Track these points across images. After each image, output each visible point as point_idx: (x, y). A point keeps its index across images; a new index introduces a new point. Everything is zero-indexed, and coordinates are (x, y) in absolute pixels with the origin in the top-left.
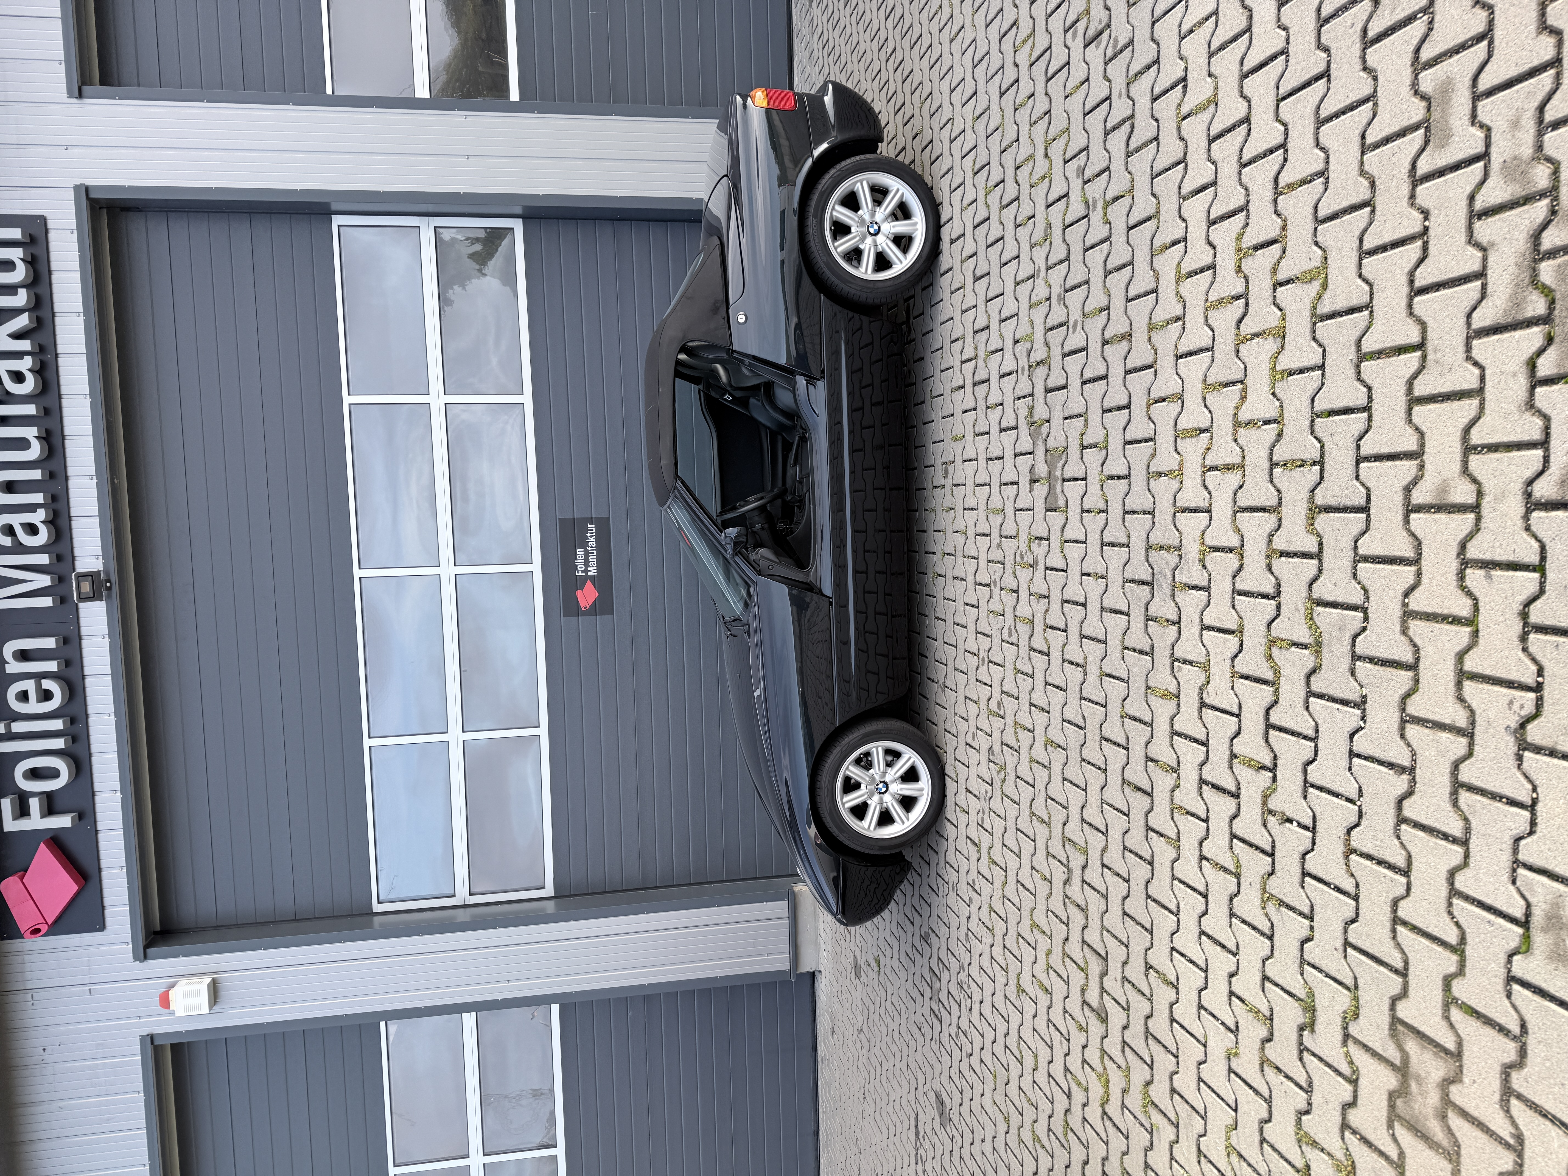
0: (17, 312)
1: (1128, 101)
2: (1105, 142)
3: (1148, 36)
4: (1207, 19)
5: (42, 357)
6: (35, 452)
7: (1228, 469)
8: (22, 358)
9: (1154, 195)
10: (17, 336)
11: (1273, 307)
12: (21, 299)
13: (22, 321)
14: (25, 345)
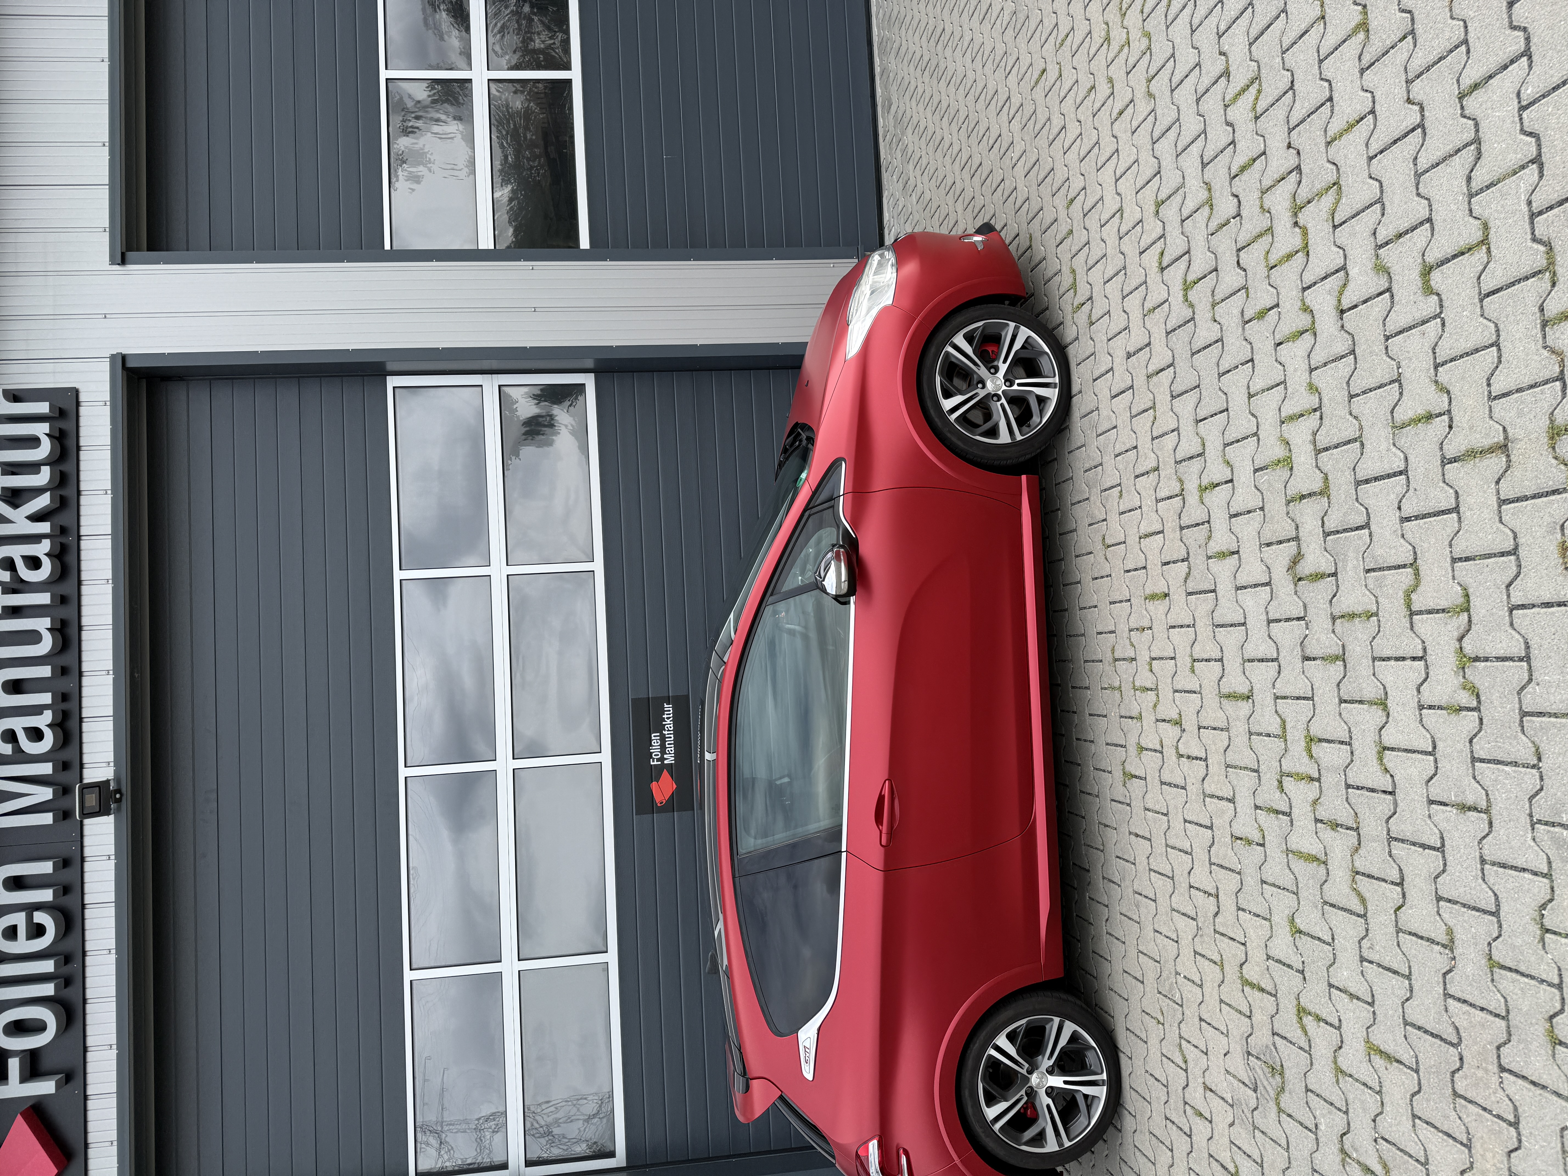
0: (37, 491)
5: (63, 540)
6: (46, 646)
8: (40, 542)
10: (36, 518)
12: (43, 477)
13: (43, 501)
14: (44, 527)
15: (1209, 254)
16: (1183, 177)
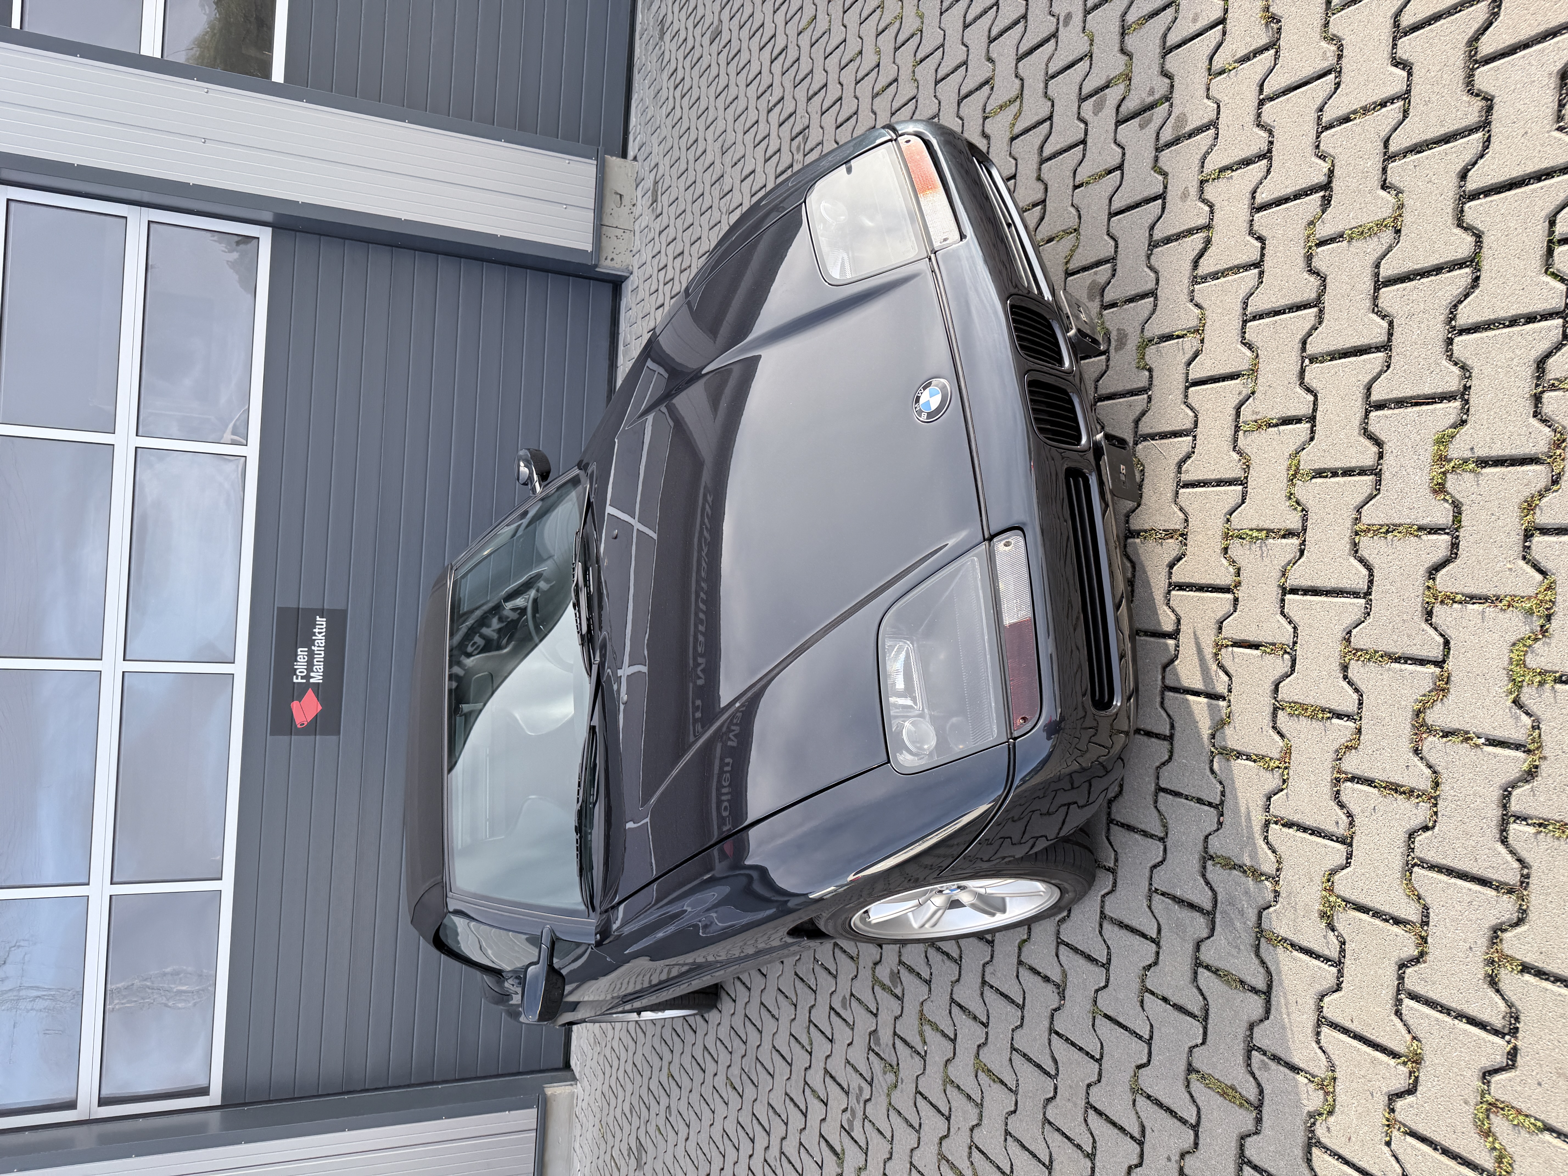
1: (1201, 205)
2: (1148, 257)
3: (1252, 117)
4: (1383, 104)
7: (1396, 791)
9: (1250, 346)
11: (1522, 563)
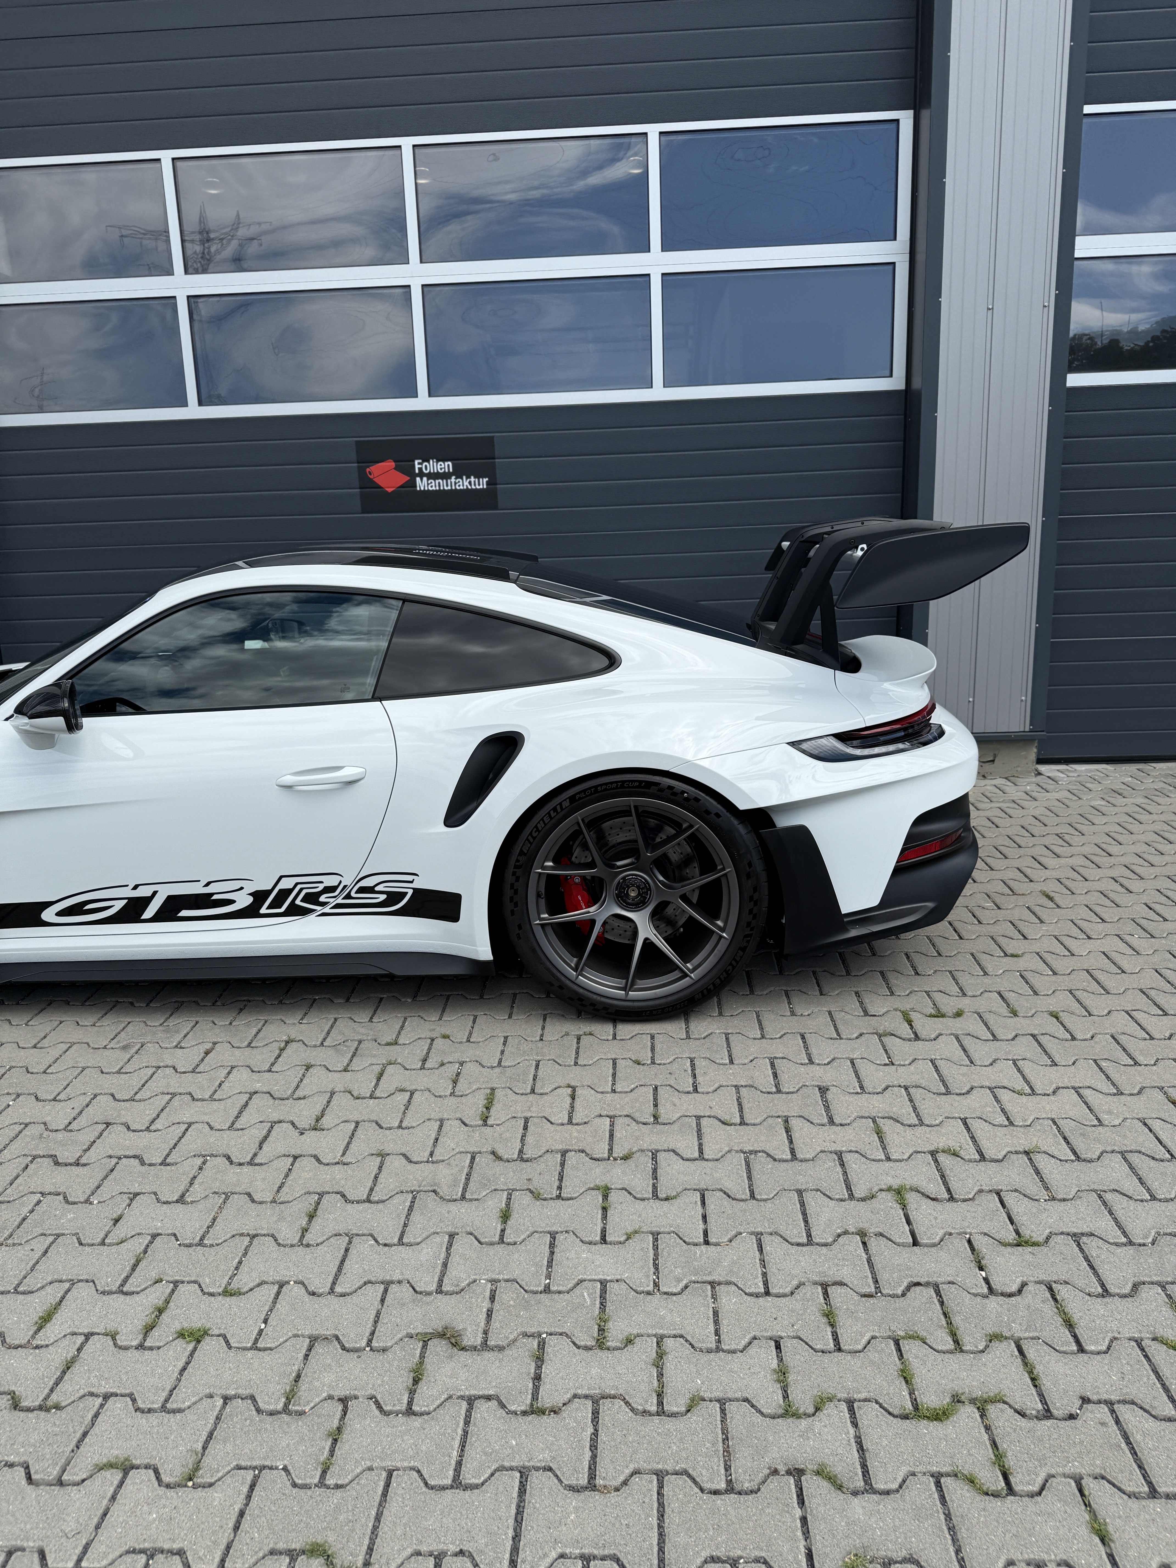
15: (941, 1233)
16: (1064, 1200)
